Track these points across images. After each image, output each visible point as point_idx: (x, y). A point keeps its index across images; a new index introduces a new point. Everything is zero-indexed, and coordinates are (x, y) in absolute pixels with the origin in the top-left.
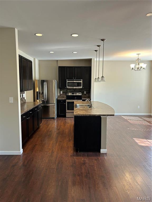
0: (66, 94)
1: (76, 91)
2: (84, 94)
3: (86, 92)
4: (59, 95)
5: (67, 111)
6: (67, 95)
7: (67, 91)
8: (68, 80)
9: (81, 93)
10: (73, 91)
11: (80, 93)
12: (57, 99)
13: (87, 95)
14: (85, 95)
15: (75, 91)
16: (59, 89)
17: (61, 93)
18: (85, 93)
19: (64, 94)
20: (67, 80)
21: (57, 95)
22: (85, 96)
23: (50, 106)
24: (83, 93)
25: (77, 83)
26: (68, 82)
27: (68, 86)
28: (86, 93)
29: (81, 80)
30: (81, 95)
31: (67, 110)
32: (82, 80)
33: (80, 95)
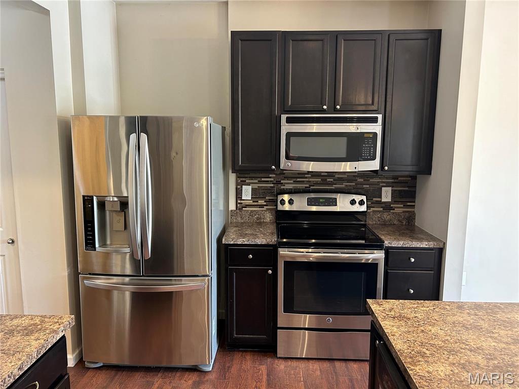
0: (275, 202)
1: (331, 184)
2: (380, 202)
3: (393, 192)
4: (232, 206)
5: (283, 318)
6: (280, 207)
7: (279, 183)
8: (289, 120)
9: (364, 198)
10: (317, 184)
11: (358, 198)
12: (219, 240)
13: (399, 209)
14: (387, 207)
15: (324, 182)
16: (232, 177)
17: (247, 193)
18: (387, 195)
19: (261, 202)
20: (284, 117)
21: (221, 207)
22: (386, 216)
23: (179, 293)
24: (373, 196)
25: (345, 139)
26: (289, 135)
27: (288, 157)
28: (389, 199)
29: (375, 120)
30: (363, 208)
31: (286, 310)
32: (380, 117)
33: (357, 208)
